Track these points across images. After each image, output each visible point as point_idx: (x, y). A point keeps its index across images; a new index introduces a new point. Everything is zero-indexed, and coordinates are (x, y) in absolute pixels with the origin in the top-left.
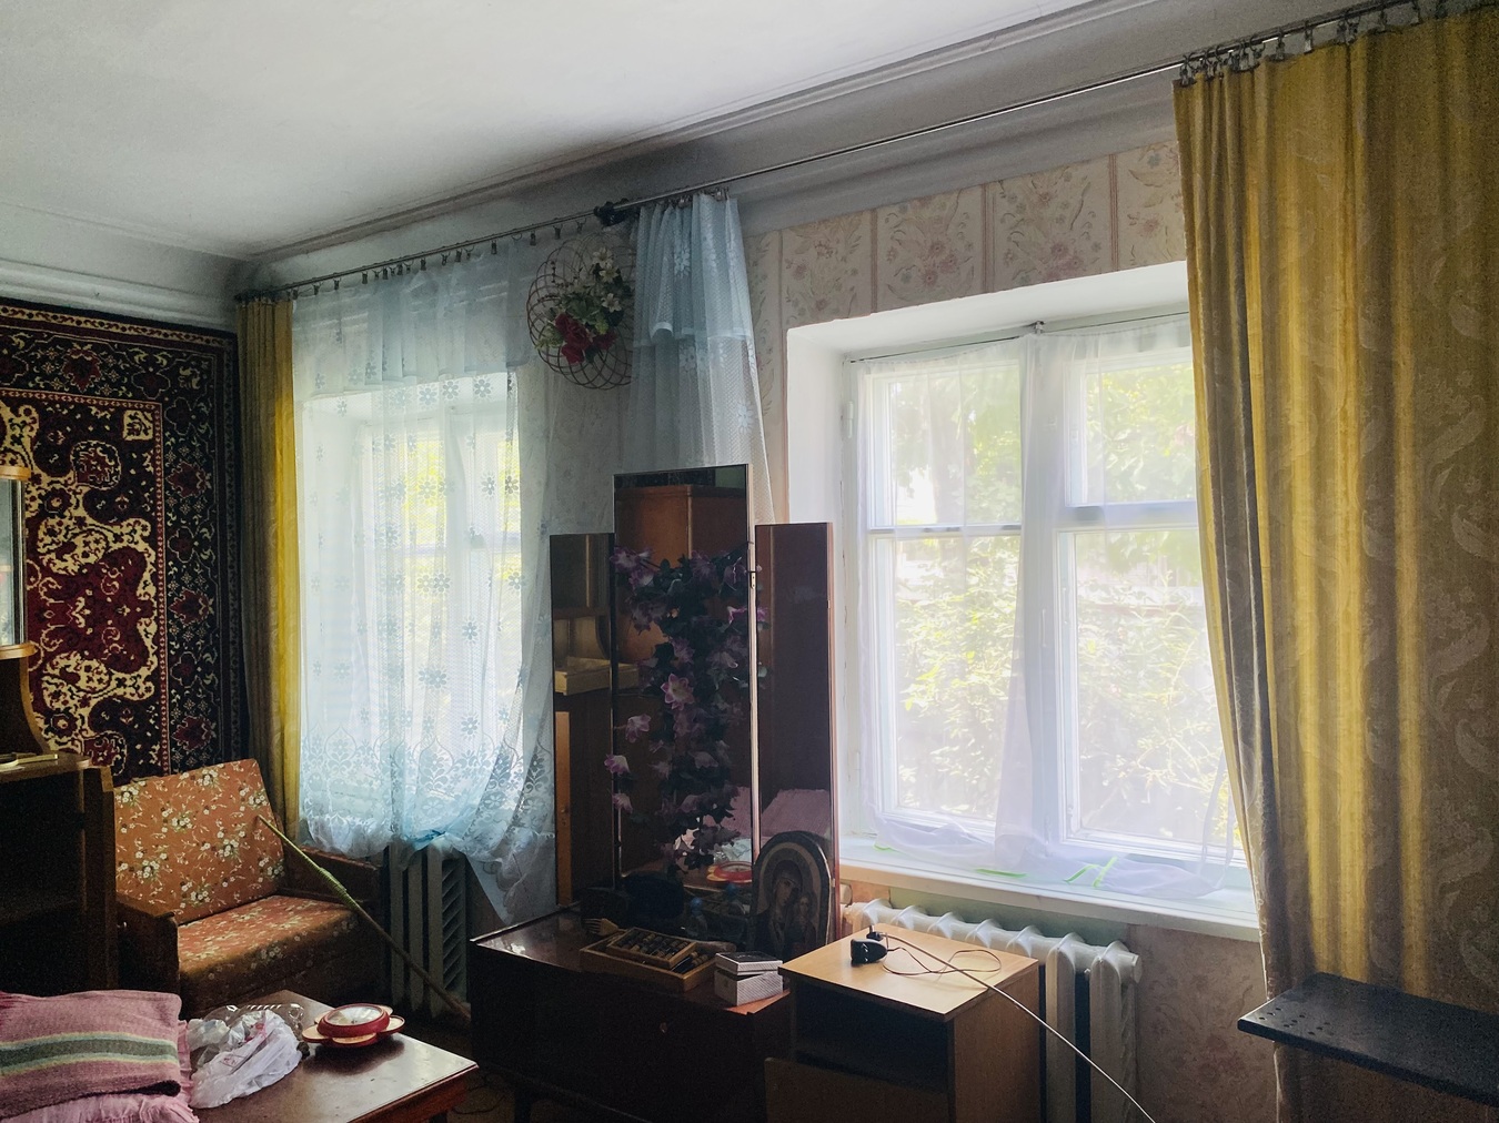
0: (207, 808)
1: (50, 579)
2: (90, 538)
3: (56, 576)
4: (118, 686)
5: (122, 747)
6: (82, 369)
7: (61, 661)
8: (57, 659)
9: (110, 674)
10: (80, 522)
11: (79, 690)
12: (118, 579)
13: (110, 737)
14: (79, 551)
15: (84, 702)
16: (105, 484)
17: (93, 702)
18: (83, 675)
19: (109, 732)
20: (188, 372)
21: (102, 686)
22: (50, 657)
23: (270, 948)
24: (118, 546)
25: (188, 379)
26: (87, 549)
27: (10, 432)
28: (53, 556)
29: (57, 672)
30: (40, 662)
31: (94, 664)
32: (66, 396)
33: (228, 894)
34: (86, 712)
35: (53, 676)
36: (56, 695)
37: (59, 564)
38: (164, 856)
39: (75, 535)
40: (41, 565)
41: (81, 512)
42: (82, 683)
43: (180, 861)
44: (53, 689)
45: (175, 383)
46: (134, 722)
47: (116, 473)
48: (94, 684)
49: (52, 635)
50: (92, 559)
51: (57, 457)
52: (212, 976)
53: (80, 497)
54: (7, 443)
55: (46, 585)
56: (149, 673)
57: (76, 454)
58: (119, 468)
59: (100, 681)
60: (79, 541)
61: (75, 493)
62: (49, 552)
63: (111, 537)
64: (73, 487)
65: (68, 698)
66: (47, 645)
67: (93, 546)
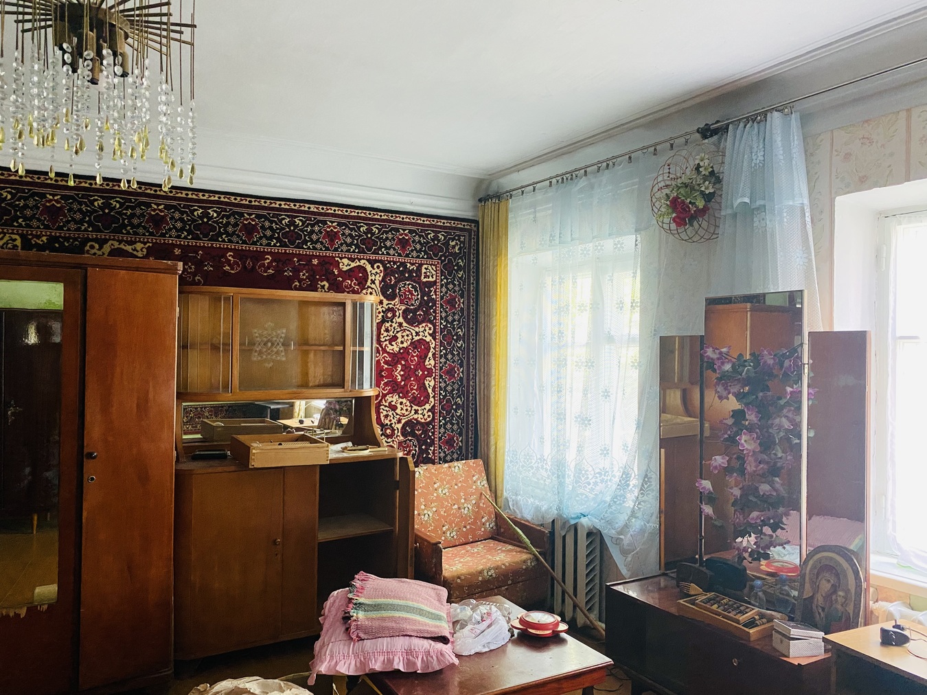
0: (456, 485)
1: (386, 355)
2: (404, 334)
3: (388, 353)
4: (415, 413)
5: (416, 446)
6: (404, 243)
7: (389, 398)
8: (387, 397)
9: (412, 407)
10: (400, 325)
11: (397, 414)
12: (416, 356)
13: (410, 441)
14: (399, 340)
15: (399, 421)
16: (413, 305)
17: (403, 421)
18: (398, 405)
19: (410, 438)
20: (454, 243)
21: (407, 413)
22: (385, 395)
23: (489, 570)
24: (417, 338)
25: (454, 247)
26: (403, 339)
27: (370, 278)
28: (387, 342)
29: (387, 404)
30: (380, 398)
31: (404, 401)
32: (396, 259)
33: (466, 534)
34: (400, 426)
35: (386, 406)
36: (386, 416)
37: (391, 347)
38: (434, 509)
39: (398, 332)
40: (382, 347)
41: (401, 320)
42: (398, 411)
43: (442, 513)
44: (385, 413)
45: (447, 249)
46: (422, 434)
47: (418, 299)
48: (404, 412)
49: (386, 384)
50: (405, 345)
51: (391, 290)
52: (459, 581)
53: (401, 312)
54: (369, 284)
55: (383, 358)
56: (430, 408)
57: (400, 289)
58: (419, 297)
59: (407, 410)
60: (399, 335)
61: (398, 310)
62: (386, 340)
63: (414, 334)
64: (398, 307)
65: (392, 418)
66: (383, 389)
67: (406, 338)
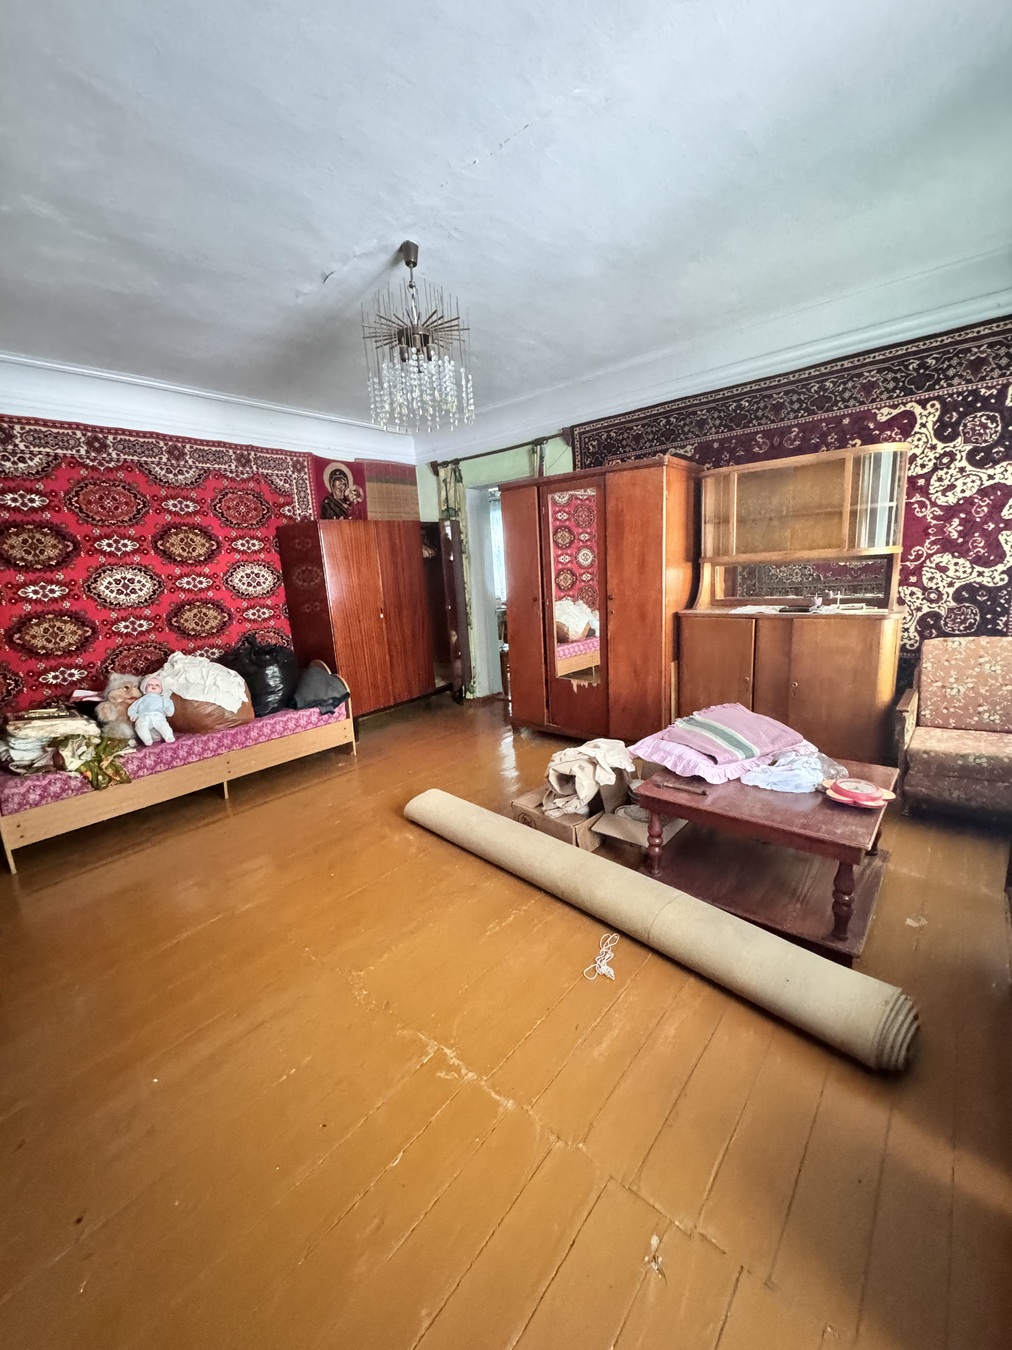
1: (936, 509)
2: (969, 480)
3: (940, 507)
4: (978, 576)
5: (975, 615)
6: (977, 365)
7: (937, 559)
8: (935, 557)
9: (973, 568)
10: (962, 470)
11: (948, 577)
12: (987, 505)
14: (958, 489)
15: (951, 585)
16: (985, 441)
17: (957, 585)
18: (952, 568)
19: (967, 605)
21: (965, 575)
22: (929, 556)
24: (991, 482)
26: (965, 487)
27: (919, 421)
28: (939, 494)
29: (933, 565)
30: (923, 559)
31: (961, 561)
32: (963, 387)
34: (951, 591)
35: (931, 568)
36: (931, 579)
37: (943, 499)
38: (971, 685)
39: (956, 479)
40: (929, 499)
41: (964, 463)
42: (951, 573)
44: (929, 575)
46: (987, 600)
47: (996, 432)
48: (960, 574)
49: (933, 543)
50: (968, 494)
51: (950, 430)
53: (964, 454)
54: (916, 429)
55: (932, 512)
56: (1005, 569)
57: (965, 426)
58: (999, 428)
59: (965, 572)
60: (959, 484)
61: (960, 451)
62: (937, 492)
63: (985, 477)
64: (959, 448)
65: (939, 581)
66: (929, 549)
67: (970, 485)
